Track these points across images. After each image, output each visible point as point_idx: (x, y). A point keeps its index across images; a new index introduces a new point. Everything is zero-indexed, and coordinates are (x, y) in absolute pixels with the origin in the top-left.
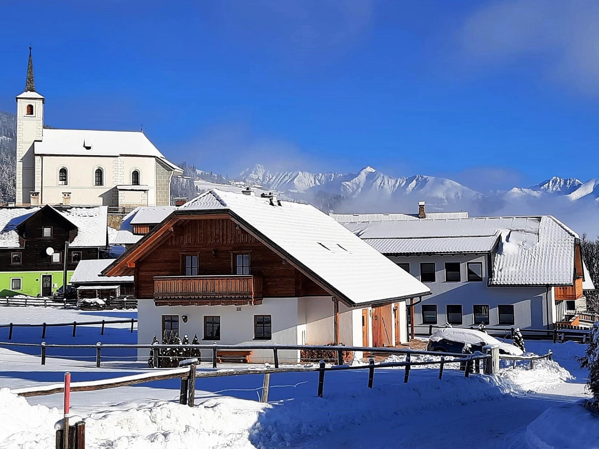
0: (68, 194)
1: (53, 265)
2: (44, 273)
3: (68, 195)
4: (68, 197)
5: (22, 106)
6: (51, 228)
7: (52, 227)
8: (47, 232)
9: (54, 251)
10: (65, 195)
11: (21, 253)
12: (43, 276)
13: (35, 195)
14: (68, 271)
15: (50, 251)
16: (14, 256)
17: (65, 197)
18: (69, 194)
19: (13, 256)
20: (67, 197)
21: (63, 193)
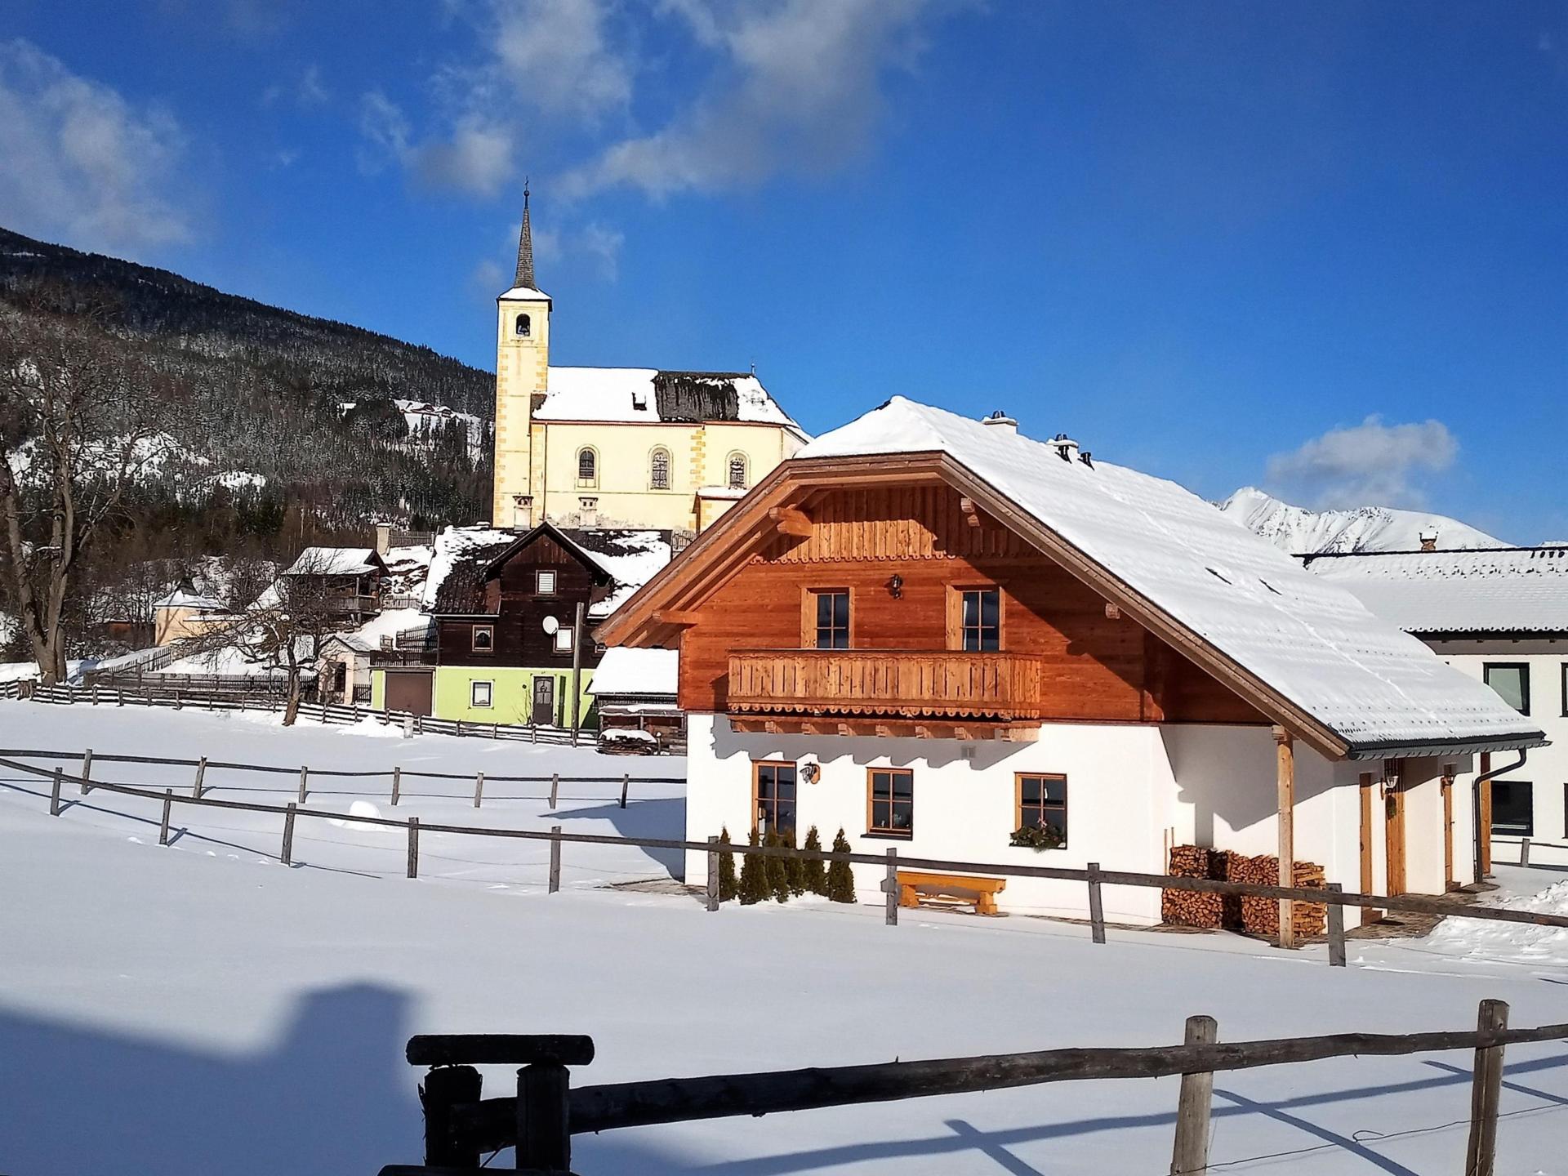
0: (591, 501)
1: (556, 657)
2: (538, 671)
3: (591, 504)
4: (591, 508)
5: (508, 315)
6: (554, 573)
7: (556, 572)
8: (546, 583)
9: (559, 625)
10: (585, 504)
11: (492, 626)
12: (535, 678)
13: (523, 502)
14: (582, 670)
15: (550, 624)
16: (479, 633)
17: (586, 508)
18: (594, 502)
19: (475, 634)
20: (588, 507)
21: (580, 499)
